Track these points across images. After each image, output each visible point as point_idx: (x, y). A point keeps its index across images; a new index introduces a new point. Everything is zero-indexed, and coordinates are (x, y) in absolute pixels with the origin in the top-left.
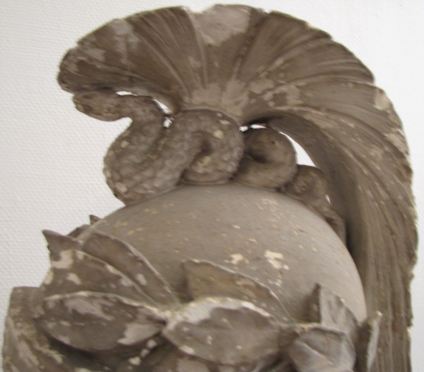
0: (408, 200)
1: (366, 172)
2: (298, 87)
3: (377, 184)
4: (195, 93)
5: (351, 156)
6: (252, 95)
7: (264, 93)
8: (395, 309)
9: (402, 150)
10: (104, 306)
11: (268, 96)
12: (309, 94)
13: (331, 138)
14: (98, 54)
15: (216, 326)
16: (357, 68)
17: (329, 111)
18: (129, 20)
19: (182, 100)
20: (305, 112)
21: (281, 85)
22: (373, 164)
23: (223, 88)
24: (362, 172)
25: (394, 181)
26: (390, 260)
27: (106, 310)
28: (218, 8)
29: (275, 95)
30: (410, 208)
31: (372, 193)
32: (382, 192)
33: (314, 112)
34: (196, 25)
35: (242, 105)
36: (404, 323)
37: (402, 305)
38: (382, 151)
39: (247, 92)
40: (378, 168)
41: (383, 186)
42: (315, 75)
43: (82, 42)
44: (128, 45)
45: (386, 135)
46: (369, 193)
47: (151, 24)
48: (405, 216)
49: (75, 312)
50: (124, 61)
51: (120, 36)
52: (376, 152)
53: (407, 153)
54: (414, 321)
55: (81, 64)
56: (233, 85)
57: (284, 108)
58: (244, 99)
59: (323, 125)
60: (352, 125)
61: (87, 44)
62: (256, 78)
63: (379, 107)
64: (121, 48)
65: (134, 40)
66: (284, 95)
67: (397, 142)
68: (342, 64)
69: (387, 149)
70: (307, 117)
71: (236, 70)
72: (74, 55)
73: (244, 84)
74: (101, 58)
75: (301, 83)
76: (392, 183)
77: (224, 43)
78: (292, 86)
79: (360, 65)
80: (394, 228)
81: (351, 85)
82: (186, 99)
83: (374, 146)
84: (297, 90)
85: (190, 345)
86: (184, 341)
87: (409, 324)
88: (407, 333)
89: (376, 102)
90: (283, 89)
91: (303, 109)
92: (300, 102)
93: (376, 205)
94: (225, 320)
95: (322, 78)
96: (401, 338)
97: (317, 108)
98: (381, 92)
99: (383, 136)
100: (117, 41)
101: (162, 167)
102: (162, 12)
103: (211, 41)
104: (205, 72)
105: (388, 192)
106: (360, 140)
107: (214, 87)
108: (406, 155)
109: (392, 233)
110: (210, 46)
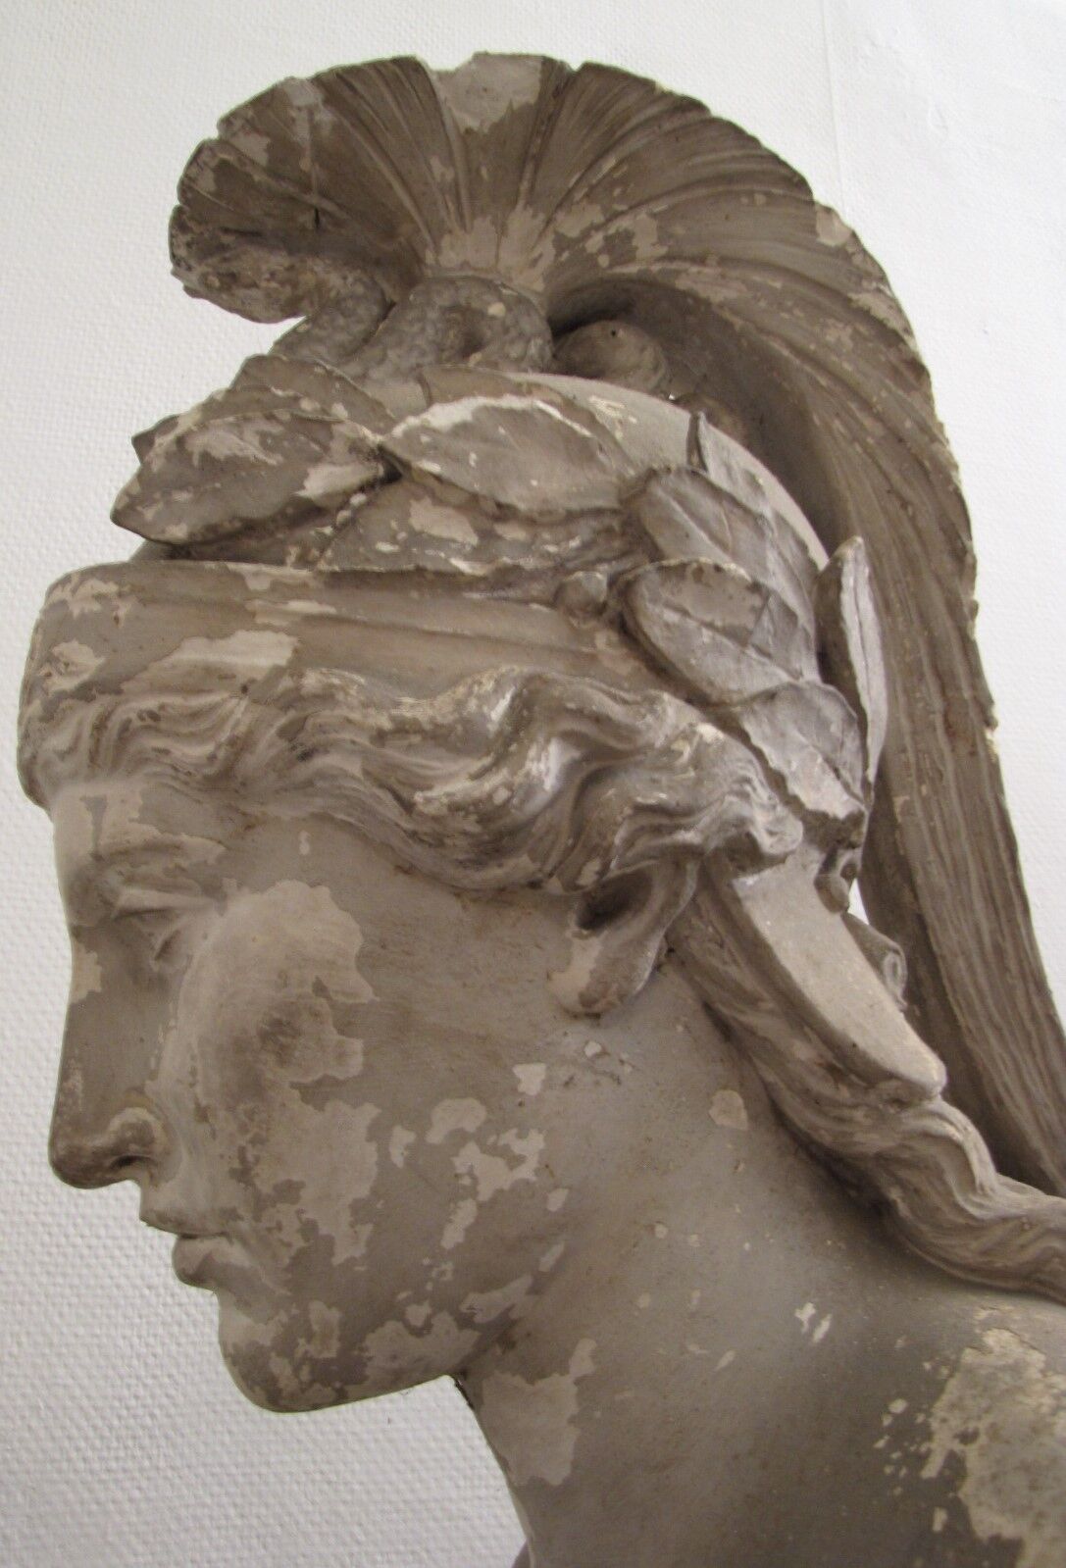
0: (931, 432)
1: (823, 381)
2: (654, 216)
3: (853, 406)
4: (446, 241)
5: (786, 353)
6: (562, 243)
7: (586, 235)
8: (945, 682)
9: (894, 324)
10: (263, 436)
11: (596, 242)
12: (679, 230)
13: (738, 323)
14: (255, 147)
15: (485, 440)
16: (768, 166)
17: (724, 261)
18: (318, 81)
19: (419, 260)
20: (677, 273)
21: (618, 215)
22: (834, 358)
23: (502, 230)
24: (815, 384)
25: (890, 391)
26: (910, 563)
27: (267, 442)
28: (481, 58)
29: (607, 239)
30: (935, 447)
31: (846, 425)
32: (868, 422)
33: (694, 269)
34: (442, 93)
35: (544, 264)
36: (973, 713)
37: (961, 669)
38: (849, 330)
39: (550, 237)
40: (848, 367)
41: (866, 405)
42: (686, 187)
43: (227, 122)
44: (315, 128)
45: (853, 296)
46: (837, 424)
47: (358, 85)
48: (927, 464)
49: (206, 457)
50: (305, 164)
51: (299, 109)
52: (838, 334)
53: (908, 330)
54: (999, 711)
55: (224, 170)
56: (522, 221)
57: (632, 269)
58: (547, 248)
59: (717, 295)
60: (778, 285)
61: (238, 123)
62: (565, 201)
63: (830, 242)
64: (302, 133)
65: (326, 117)
66: (628, 236)
67: (880, 311)
68: (734, 159)
69: (863, 329)
70: (682, 284)
71: (525, 186)
72: (211, 149)
73: (542, 217)
74: (262, 159)
75: (660, 207)
76: (884, 394)
77: (497, 127)
78: (642, 215)
79: (774, 158)
80: (908, 493)
81: (760, 199)
82: (429, 257)
83: (831, 321)
84: (654, 224)
85: (434, 459)
86: (423, 454)
87: (989, 722)
88: (987, 746)
89: (819, 228)
90: (624, 223)
91: (674, 266)
92: (663, 251)
93: (859, 449)
94: (502, 431)
95: (702, 192)
96: (973, 754)
97: (700, 260)
98: (828, 210)
99: (850, 300)
100: (293, 120)
101: (382, 361)
102: (378, 67)
103: (472, 123)
104: (463, 192)
105: (879, 418)
106: (798, 312)
107: (483, 225)
108: (906, 337)
109: (905, 504)
110: (469, 131)
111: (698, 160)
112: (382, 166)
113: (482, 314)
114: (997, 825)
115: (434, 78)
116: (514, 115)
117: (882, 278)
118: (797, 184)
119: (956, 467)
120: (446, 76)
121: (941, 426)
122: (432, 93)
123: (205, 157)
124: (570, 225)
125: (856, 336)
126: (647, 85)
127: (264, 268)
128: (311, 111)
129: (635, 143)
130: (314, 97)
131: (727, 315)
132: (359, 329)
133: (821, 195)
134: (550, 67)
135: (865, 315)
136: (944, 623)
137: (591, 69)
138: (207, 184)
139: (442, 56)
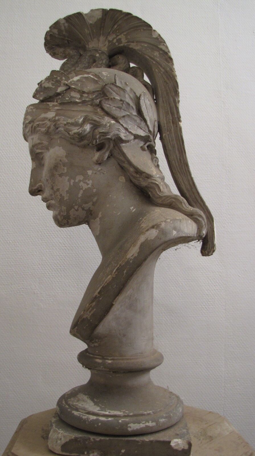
111: (131, 24)
112: (77, 32)
113: (96, 57)
114: (180, 138)
115: (84, 15)
116: (99, 20)
117: (165, 42)
118: (149, 26)
119: (176, 76)
120: (86, 14)
121: (174, 69)
122: (84, 18)
123: (48, 33)
124: (110, 38)
125: (160, 54)
126: (121, 11)
127: (59, 51)
128: (64, 24)
129: (120, 22)
130: (64, 21)
131: (138, 52)
132: (75, 61)
133: (154, 28)
134: (104, 11)
135: (161, 49)
136: (173, 104)
137: (111, 10)
138: (49, 38)
139: (85, 10)
